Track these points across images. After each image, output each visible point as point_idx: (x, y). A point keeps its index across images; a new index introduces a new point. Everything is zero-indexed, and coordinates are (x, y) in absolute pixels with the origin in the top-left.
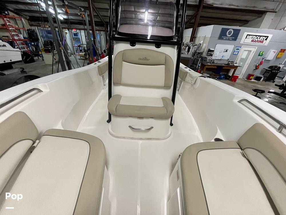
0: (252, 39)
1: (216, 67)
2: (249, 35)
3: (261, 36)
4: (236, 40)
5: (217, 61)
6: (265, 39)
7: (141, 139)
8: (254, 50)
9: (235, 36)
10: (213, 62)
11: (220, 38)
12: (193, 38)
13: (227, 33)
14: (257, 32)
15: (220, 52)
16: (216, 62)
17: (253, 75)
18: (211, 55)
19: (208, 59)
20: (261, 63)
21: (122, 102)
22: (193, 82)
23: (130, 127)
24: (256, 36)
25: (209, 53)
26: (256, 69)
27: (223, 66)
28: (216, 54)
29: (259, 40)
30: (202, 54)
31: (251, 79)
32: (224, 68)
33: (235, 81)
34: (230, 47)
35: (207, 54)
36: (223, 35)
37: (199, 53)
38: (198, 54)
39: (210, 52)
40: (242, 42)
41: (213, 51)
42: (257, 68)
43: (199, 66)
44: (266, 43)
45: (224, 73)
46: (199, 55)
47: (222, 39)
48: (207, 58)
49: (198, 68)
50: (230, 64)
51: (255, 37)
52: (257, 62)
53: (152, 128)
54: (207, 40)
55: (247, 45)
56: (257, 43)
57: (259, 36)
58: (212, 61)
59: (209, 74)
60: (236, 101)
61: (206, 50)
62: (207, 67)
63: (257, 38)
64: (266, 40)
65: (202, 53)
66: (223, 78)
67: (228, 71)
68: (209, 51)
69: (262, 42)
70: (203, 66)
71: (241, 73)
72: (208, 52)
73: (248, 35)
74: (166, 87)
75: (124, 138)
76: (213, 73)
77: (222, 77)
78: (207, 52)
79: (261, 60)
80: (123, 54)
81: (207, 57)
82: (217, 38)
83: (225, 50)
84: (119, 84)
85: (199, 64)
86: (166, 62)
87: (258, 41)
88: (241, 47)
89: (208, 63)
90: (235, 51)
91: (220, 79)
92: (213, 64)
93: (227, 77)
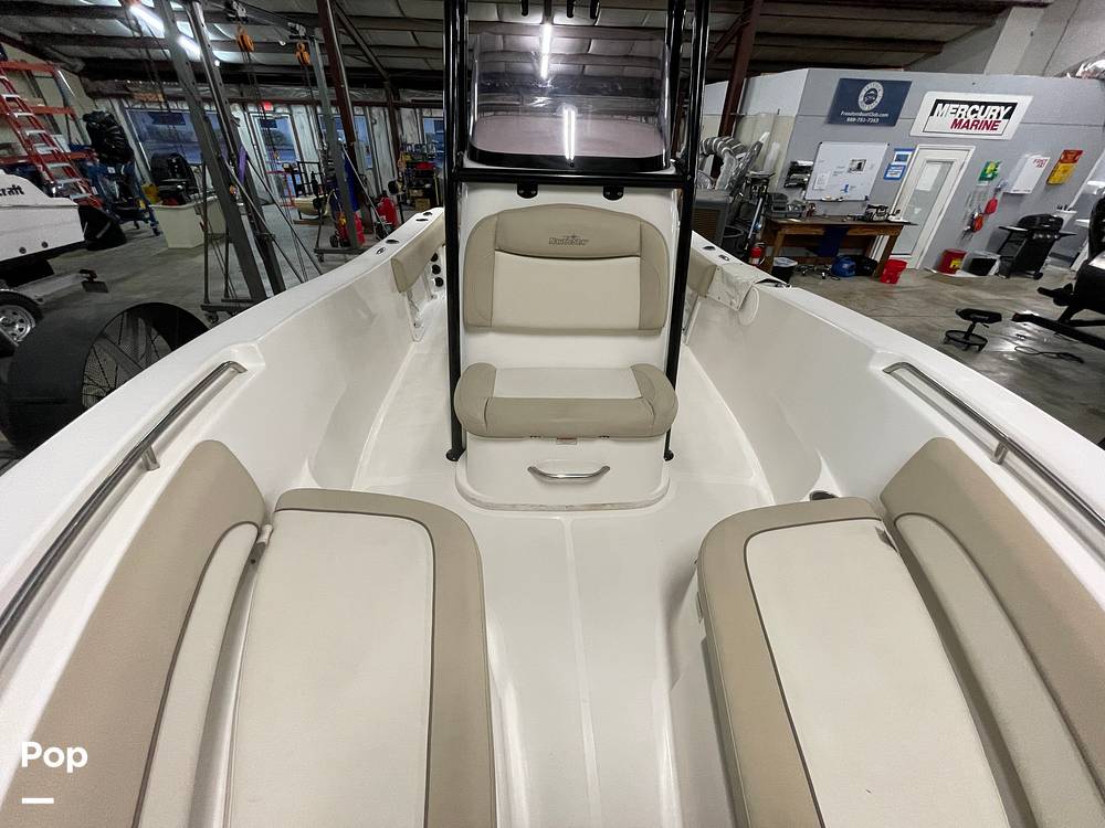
0: (953, 117)
1: (821, 232)
2: (944, 102)
3: (986, 104)
4: (894, 124)
5: (826, 206)
6: (1002, 115)
7: (570, 508)
8: (962, 157)
9: (892, 106)
10: (811, 213)
11: (835, 117)
12: (731, 119)
13: (861, 99)
14: (973, 88)
15: (835, 174)
16: (820, 210)
17: (960, 256)
18: (803, 186)
19: (790, 200)
20: (991, 208)
21: (502, 390)
22: (737, 303)
23: (532, 470)
24: (971, 104)
25: (793, 180)
26: (973, 229)
27: (850, 227)
28: (821, 180)
29: (981, 118)
30: (767, 184)
31: (953, 271)
32: (849, 233)
33: (894, 280)
34: (873, 151)
35: (788, 180)
36: (843, 107)
37: (755, 180)
38: (751, 184)
39: (798, 174)
40: (916, 131)
41: (808, 170)
42: (975, 225)
43: (755, 230)
44: (1008, 129)
45: (851, 252)
46: (755, 188)
47: (842, 121)
48: (786, 198)
49: (754, 236)
50: (875, 218)
51: (966, 107)
52: (975, 206)
53: (606, 469)
54: (786, 128)
55: (936, 140)
56: (973, 131)
57: (980, 104)
58: (804, 207)
59: (794, 259)
60: (877, 368)
61: (782, 167)
62: (787, 231)
63: (974, 112)
64: (1008, 116)
65: (766, 180)
66: (850, 270)
67: (868, 242)
68: (795, 168)
69: (992, 126)
70: (772, 228)
71: (916, 250)
72: (790, 174)
73: (938, 102)
74: (646, 329)
75: (513, 507)
76: (812, 255)
77: (846, 266)
78: (785, 175)
79: (989, 197)
80: (497, 225)
81: (784, 192)
82: (824, 119)
83: (855, 165)
84: (485, 326)
85: (758, 220)
86: (641, 245)
87: (976, 124)
88: (913, 150)
89: (792, 215)
90: (890, 166)
91: (836, 273)
92: (808, 221)
93: (864, 268)
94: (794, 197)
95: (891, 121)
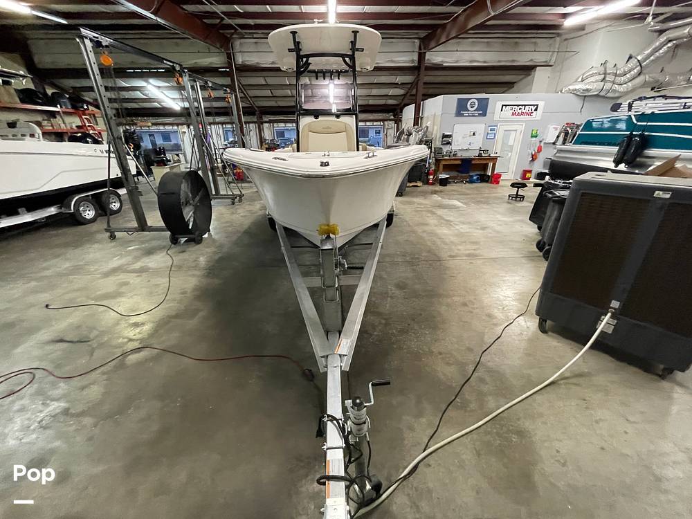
0: (511, 112)
1: (459, 162)
2: (506, 106)
3: (525, 105)
4: (486, 116)
5: (461, 152)
6: (533, 110)
8: (520, 128)
10: (455, 155)
11: (459, 114)
12: (417, 120)
13: (468, 106)
14: (517, 99)
15: (463, 138)
16: (459, 154)
17: (530, 172)
18: (450, 143)
19: (444, 150)
20: (540, 150)
24: (518, 106)
25: (445, 141)
26: (533, 160)
27: (473, 159)
28: (457, 141)
29: (524, 111)
31: (529, 179)
32: (473, 162)
33: (498, 183)
34: (479, 125)
35: (442, 142)
37: (427, 141)
38: (425, 143)
39: (447, 139)
40: (496, 117)
41: (450, 136)
42: (534, 158)
43: (429, 163)
44: (538, 115)
45: (478, 173)
47: (462, 115)
49: (429, 166)
50: (483, 155)
51: (516, 107)
52: (532, 149)
54: (438, 120)
55: (506, 121)
56: (522, 116)
57: (522, 105)
58: (451, 152)
59: (451, 176)
61: (439, 136)
62: (443, 163)
63: (520, 109)
64: (536, 110)
65: (431, 142)
66: (477, 180)
67: (485, 167)
68: (445, 136)
69: (530, 114)
71: (509, 170)
72: (443, 138)
73: (503, 106)
77: (475, 178)
78: (441, 139)
79: (538, 145)
81: (441, 146)
82: (454, 115)
83: (472, 133)
85: (430, 158)
87: (522, 114)
88: (497, 126)
89: (446, 156)
90: (488, 133)
91: (472, 182)
92: (454, 158)
93: (484, 179)
94: (446, 149)
95: (484, 114)
